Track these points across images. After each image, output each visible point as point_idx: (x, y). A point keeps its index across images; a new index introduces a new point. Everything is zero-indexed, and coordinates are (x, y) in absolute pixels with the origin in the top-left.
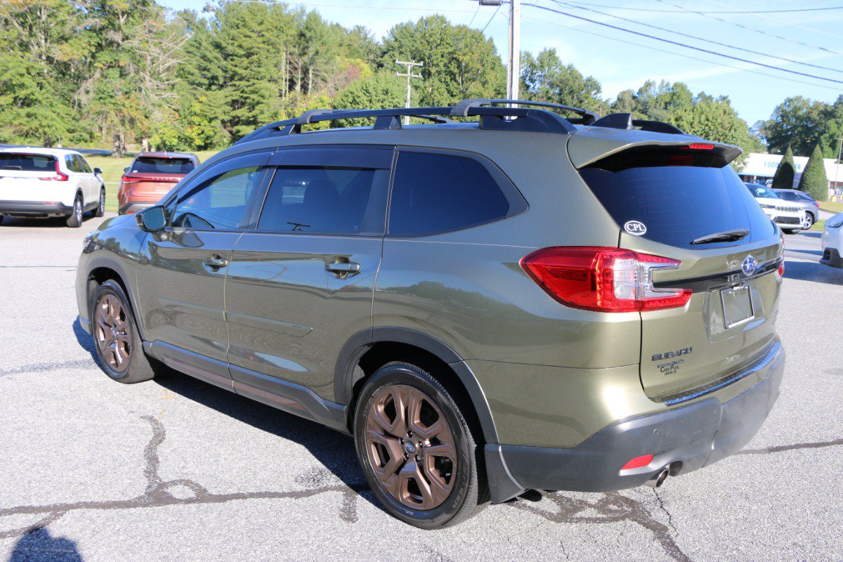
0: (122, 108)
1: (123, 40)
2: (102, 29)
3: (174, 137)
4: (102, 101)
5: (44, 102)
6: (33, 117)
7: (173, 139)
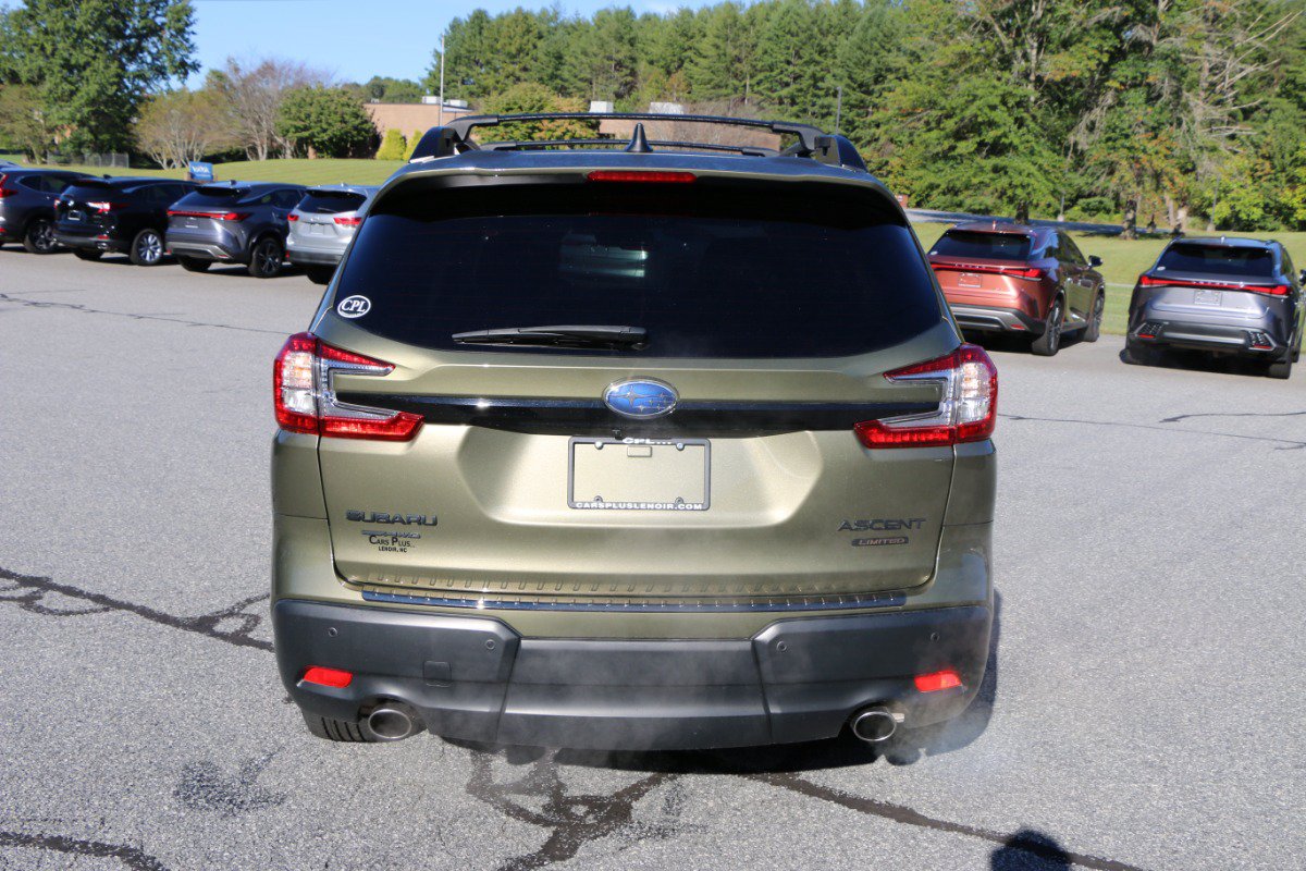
0: (1141, 155)
1: (1159, 39)
2: (1126, 21)
3: (1256, 205)
4: (1110, 143)
5: (1021, 148)
6: (1002, 173)
7: (1255, 209)
